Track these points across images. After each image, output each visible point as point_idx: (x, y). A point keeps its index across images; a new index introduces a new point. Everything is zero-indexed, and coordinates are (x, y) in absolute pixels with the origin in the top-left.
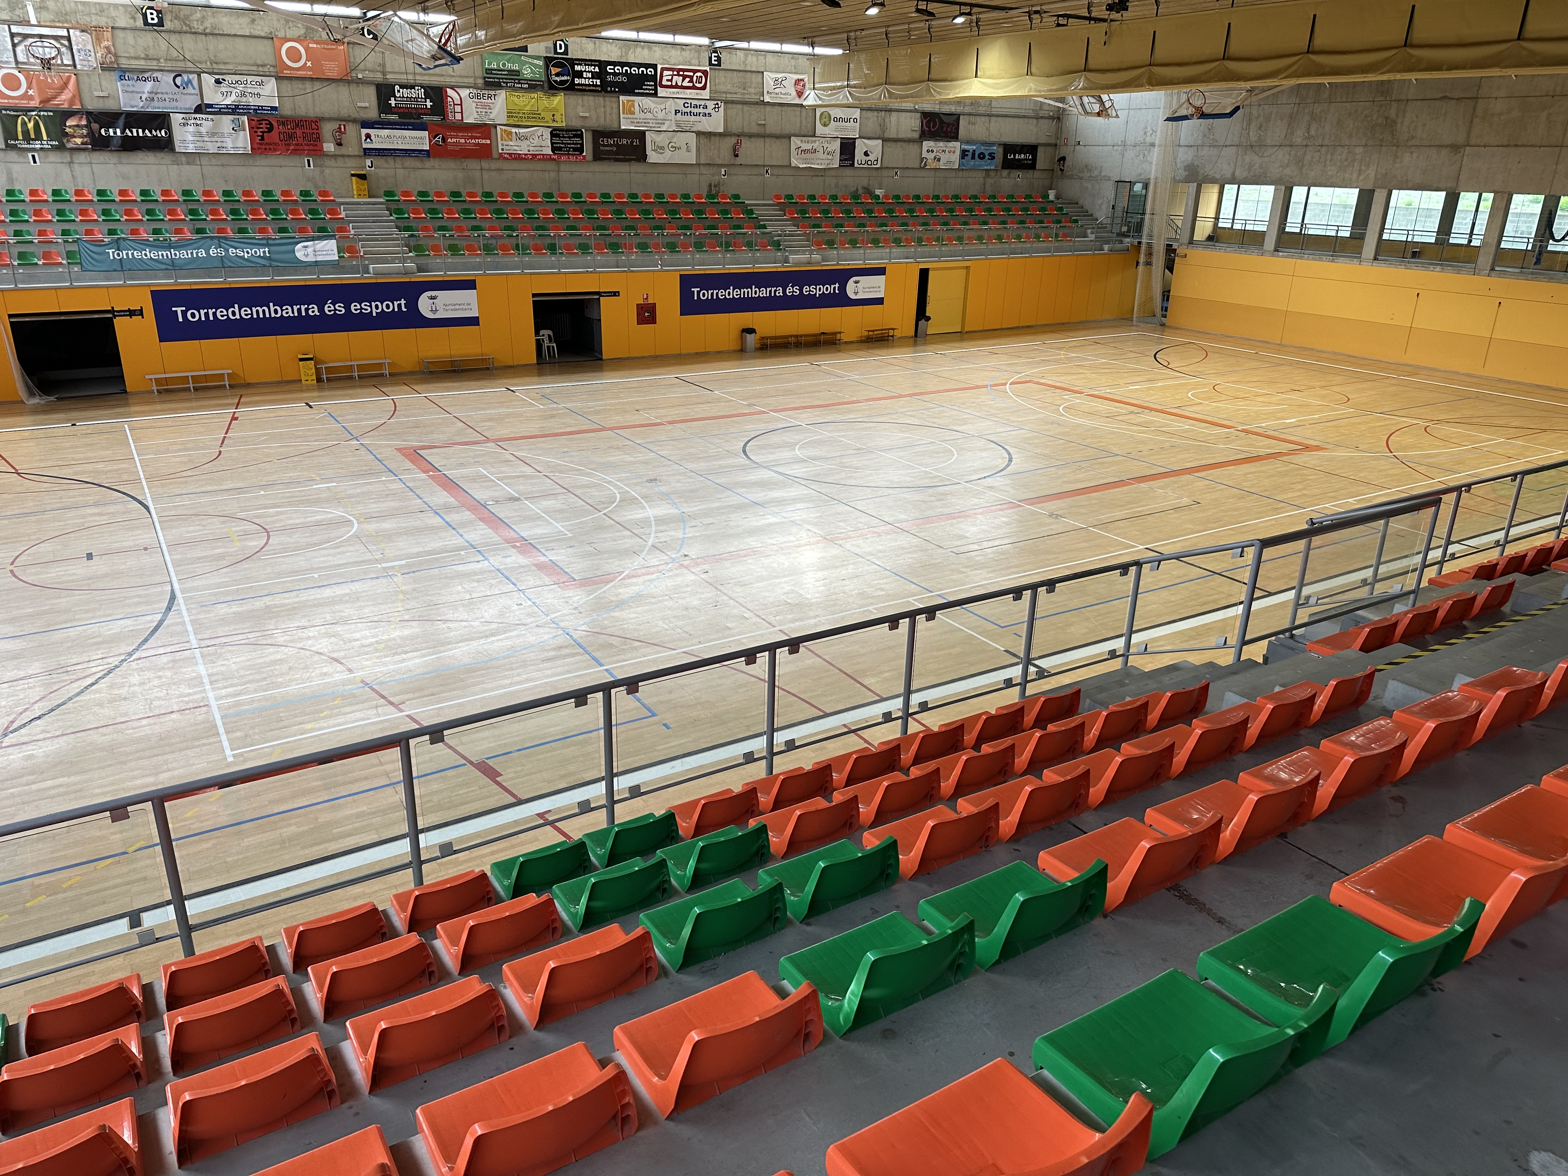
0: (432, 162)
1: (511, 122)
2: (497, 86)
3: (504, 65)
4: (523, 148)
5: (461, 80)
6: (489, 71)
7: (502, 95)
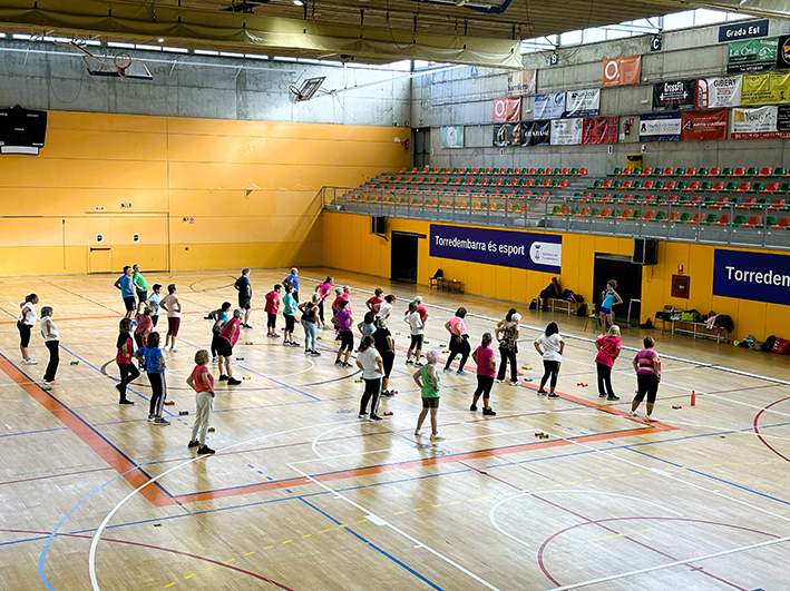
0: (684, 145)
1: (744, 103)
2: (737, 71)
3: (745, 51)
4: (753, 127)
5: (711, 71)
6: (731, 59)
7: (739, 78)
